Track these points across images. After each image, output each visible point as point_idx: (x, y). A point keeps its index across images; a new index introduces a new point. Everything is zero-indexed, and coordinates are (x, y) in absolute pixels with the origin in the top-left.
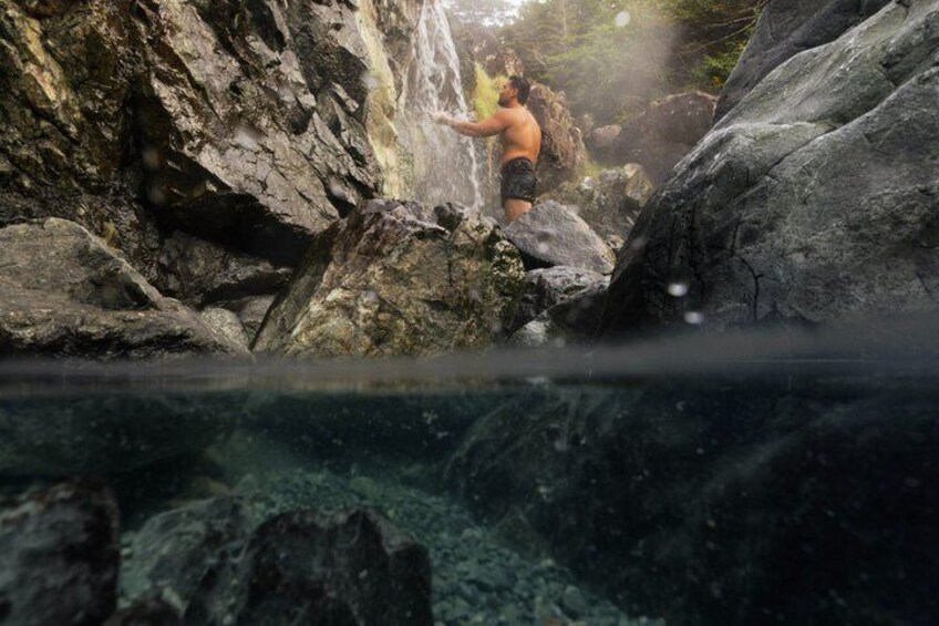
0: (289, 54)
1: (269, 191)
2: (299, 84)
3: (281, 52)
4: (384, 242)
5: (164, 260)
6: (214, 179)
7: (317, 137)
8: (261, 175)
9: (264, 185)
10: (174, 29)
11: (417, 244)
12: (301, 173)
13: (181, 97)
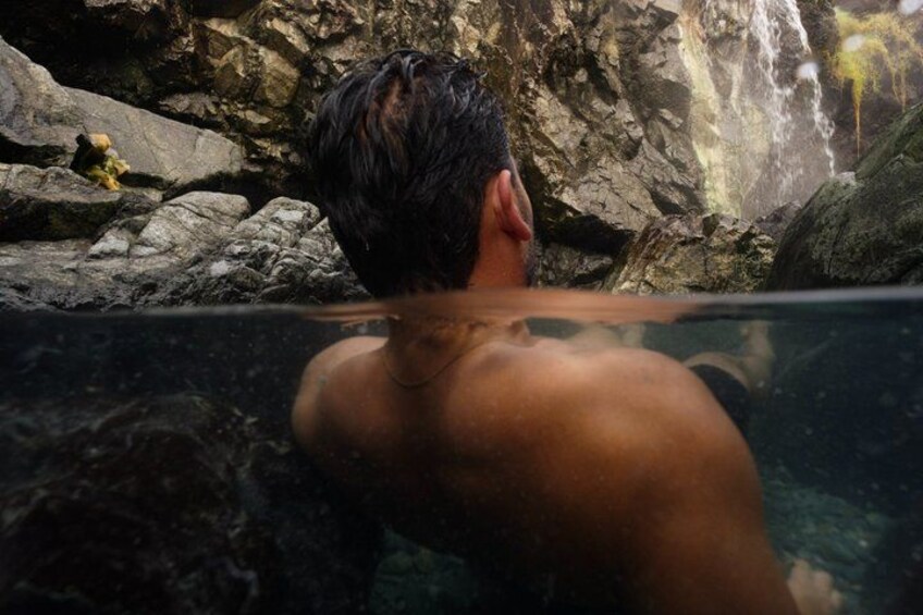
0: (623, 103)
1: (607, 209)
2: (630, 123)
3: (615, 103)
4: (658, 250)
5: (545, 262)
6: (571, 209)
7: (646, 158)
8: (601, 199)
9: (604, 205)
10: (543, 120)
11: (680, 249)
12: (632, 189)
13: (550, 162)
